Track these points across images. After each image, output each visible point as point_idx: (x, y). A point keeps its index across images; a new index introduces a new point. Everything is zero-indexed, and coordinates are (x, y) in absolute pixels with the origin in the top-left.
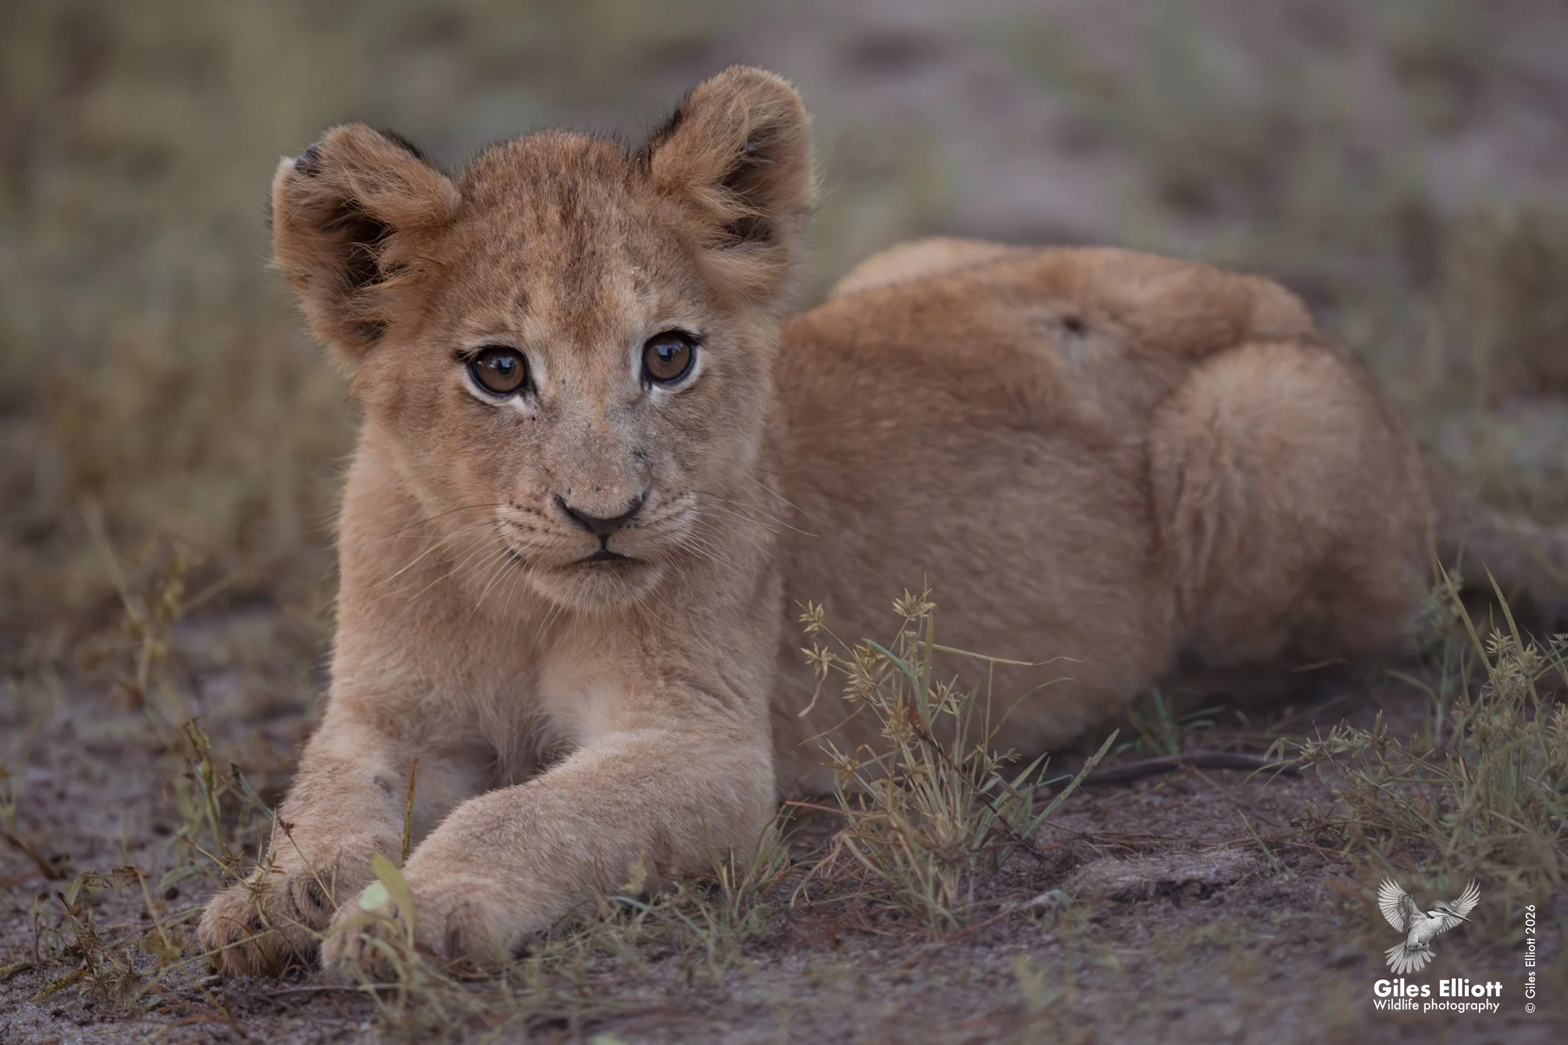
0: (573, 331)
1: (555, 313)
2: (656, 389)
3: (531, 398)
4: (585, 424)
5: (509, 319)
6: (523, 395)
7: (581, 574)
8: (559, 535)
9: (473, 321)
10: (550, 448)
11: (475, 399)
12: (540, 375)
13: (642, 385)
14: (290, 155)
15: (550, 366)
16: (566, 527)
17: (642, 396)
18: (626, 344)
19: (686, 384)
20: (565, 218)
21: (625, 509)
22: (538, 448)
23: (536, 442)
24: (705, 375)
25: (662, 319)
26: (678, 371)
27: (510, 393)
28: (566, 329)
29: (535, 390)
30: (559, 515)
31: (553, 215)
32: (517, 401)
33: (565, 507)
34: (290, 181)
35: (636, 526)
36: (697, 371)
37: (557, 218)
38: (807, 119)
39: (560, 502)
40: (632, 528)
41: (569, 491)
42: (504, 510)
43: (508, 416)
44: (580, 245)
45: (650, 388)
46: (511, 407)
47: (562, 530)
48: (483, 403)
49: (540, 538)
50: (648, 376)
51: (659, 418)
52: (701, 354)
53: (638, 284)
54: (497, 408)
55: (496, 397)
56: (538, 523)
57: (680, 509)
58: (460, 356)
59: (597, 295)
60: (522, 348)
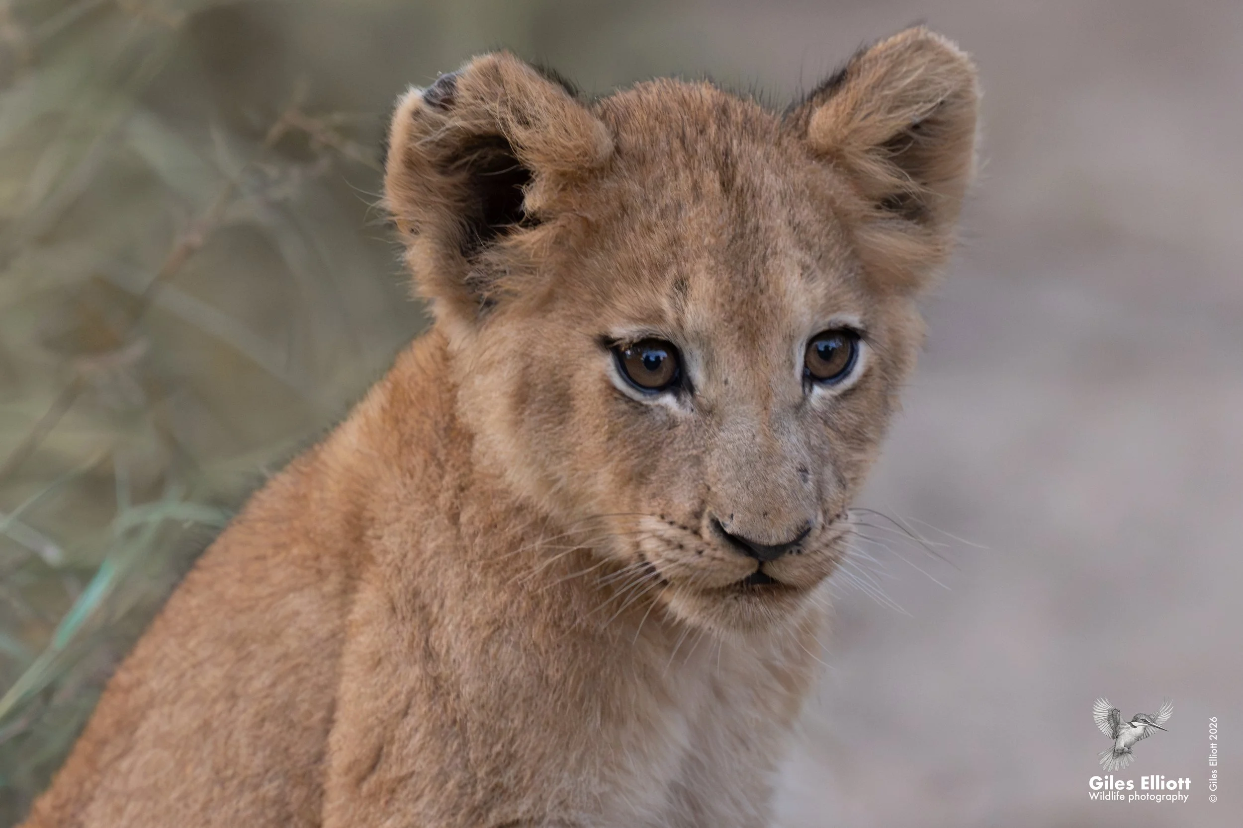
0: (738, 321)
1: (719, 300)
2: (818, 391)
3: (688, 399)
4: (750, 435)
5: (665, 304)
6: (677, 394)
7: (730, 597)
8: (714, 559)
9: (623, 305)
10: (712, 463)
11: (623, 395)
12: (697, 374)
13: (803, 386)
14: (419, 82)
15: (710, 363)
16: (725, 553)
17: (805, 398)
18: (790, 338)
19: (847, 383)
20: (726, 185)
21: (792, 537)
22: (697, 461)
23: (695, 452)
24: (867, 375)
25: (828, 313)
26: (838, 370)
27: (662, 389)
28: (731, 320)
29: (691, 389)
30: (717, 540)
31: (711, 182)
32: (668, 400)
33: (725, 533)
34: (416, 114)
35: (799, 552)
36: (859, 369)
37: (717, 185)
38: (978, 92)
39: (718, 526)
40: (794, 554)
41: (732, 516)
42: (650, 523)
43: (660, 417)
44: (742, 219)
45: (811, 390)
46: (662, 408)
47: (719, 554)
48: (629, 400)
49: (690, 558)
50: (811, 378)
51: (821, 425)
52: (864, 351)
53: (805, 268)
54: (647, 406)
55: (644, 394)
56: (691, 542)
57: (838, 533)
58: (607, 343)
59: (762, 279)
60: (679, 342)
